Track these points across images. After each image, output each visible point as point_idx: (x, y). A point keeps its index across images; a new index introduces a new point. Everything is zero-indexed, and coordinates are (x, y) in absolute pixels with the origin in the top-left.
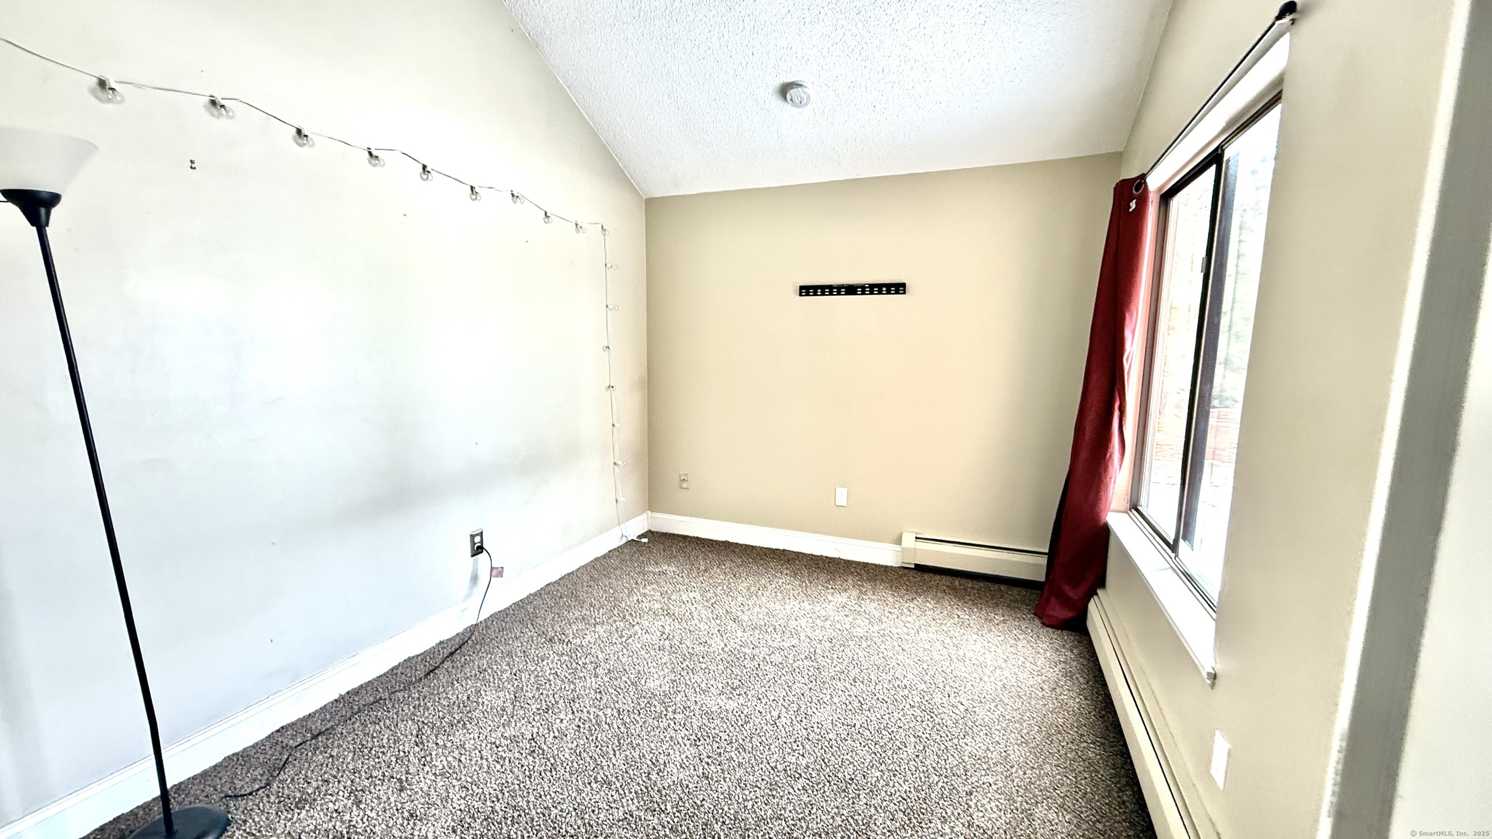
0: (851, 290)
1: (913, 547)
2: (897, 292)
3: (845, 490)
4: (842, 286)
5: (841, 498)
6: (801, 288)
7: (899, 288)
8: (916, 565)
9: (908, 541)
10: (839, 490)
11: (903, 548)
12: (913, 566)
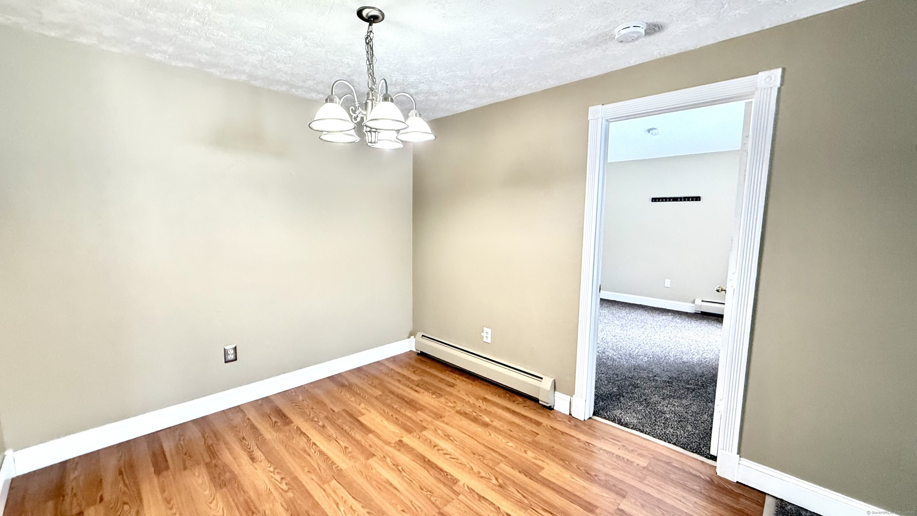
0: (675, 199)
1: (700, 304)
2: (696, 200)
3: (669, 281)
4: (671, 198)
5: (668, 283)
6: (653, 199)
7: (698, 199)
8: (701, 312)
9: (698, 302)
10: (666, 280)
11: (696, 305)
12: (700, 312)
